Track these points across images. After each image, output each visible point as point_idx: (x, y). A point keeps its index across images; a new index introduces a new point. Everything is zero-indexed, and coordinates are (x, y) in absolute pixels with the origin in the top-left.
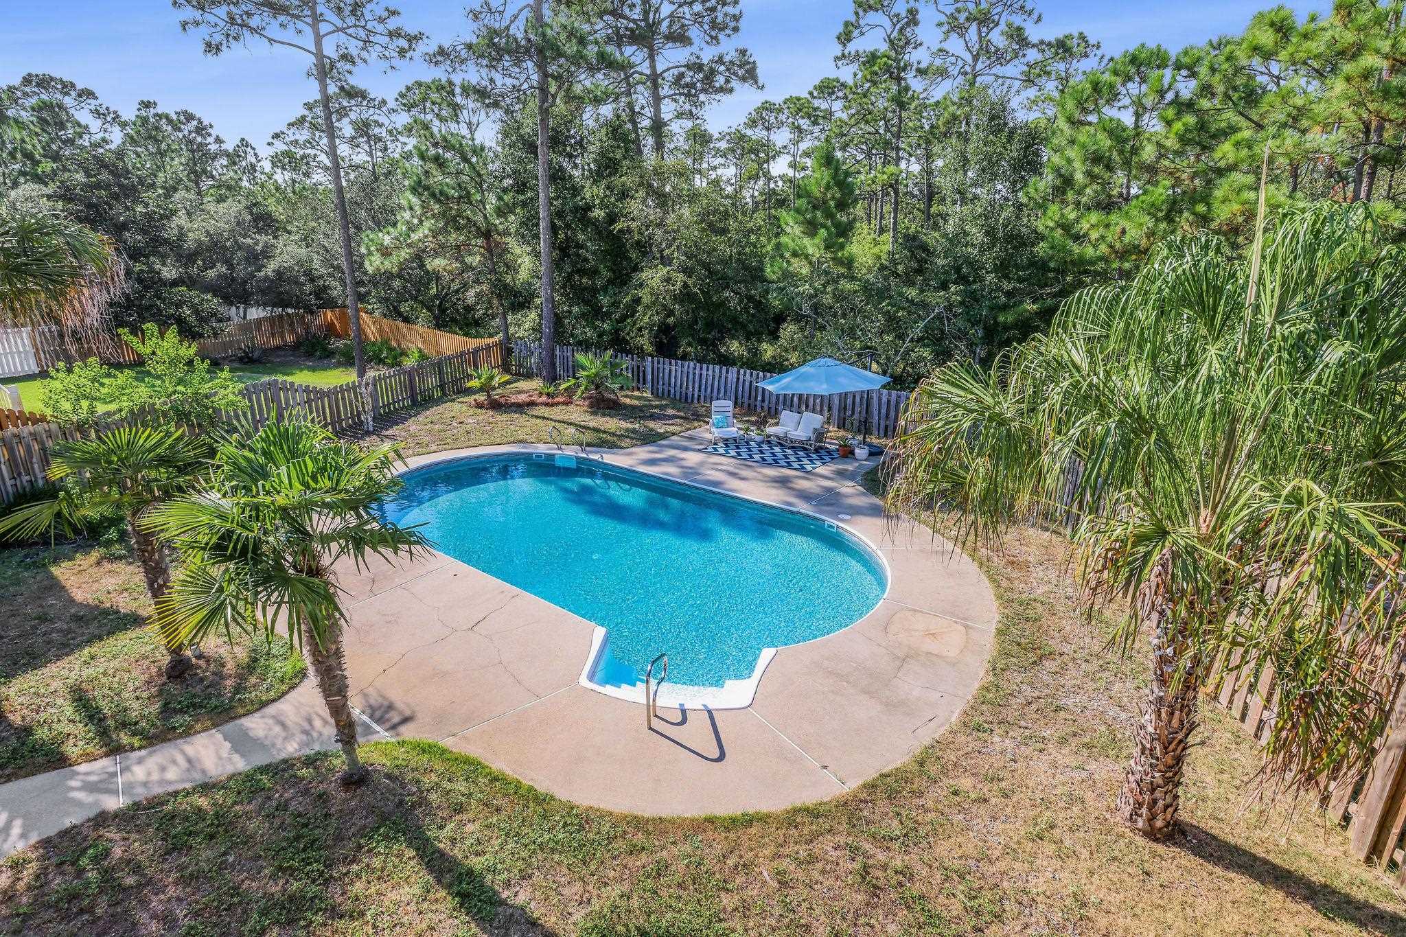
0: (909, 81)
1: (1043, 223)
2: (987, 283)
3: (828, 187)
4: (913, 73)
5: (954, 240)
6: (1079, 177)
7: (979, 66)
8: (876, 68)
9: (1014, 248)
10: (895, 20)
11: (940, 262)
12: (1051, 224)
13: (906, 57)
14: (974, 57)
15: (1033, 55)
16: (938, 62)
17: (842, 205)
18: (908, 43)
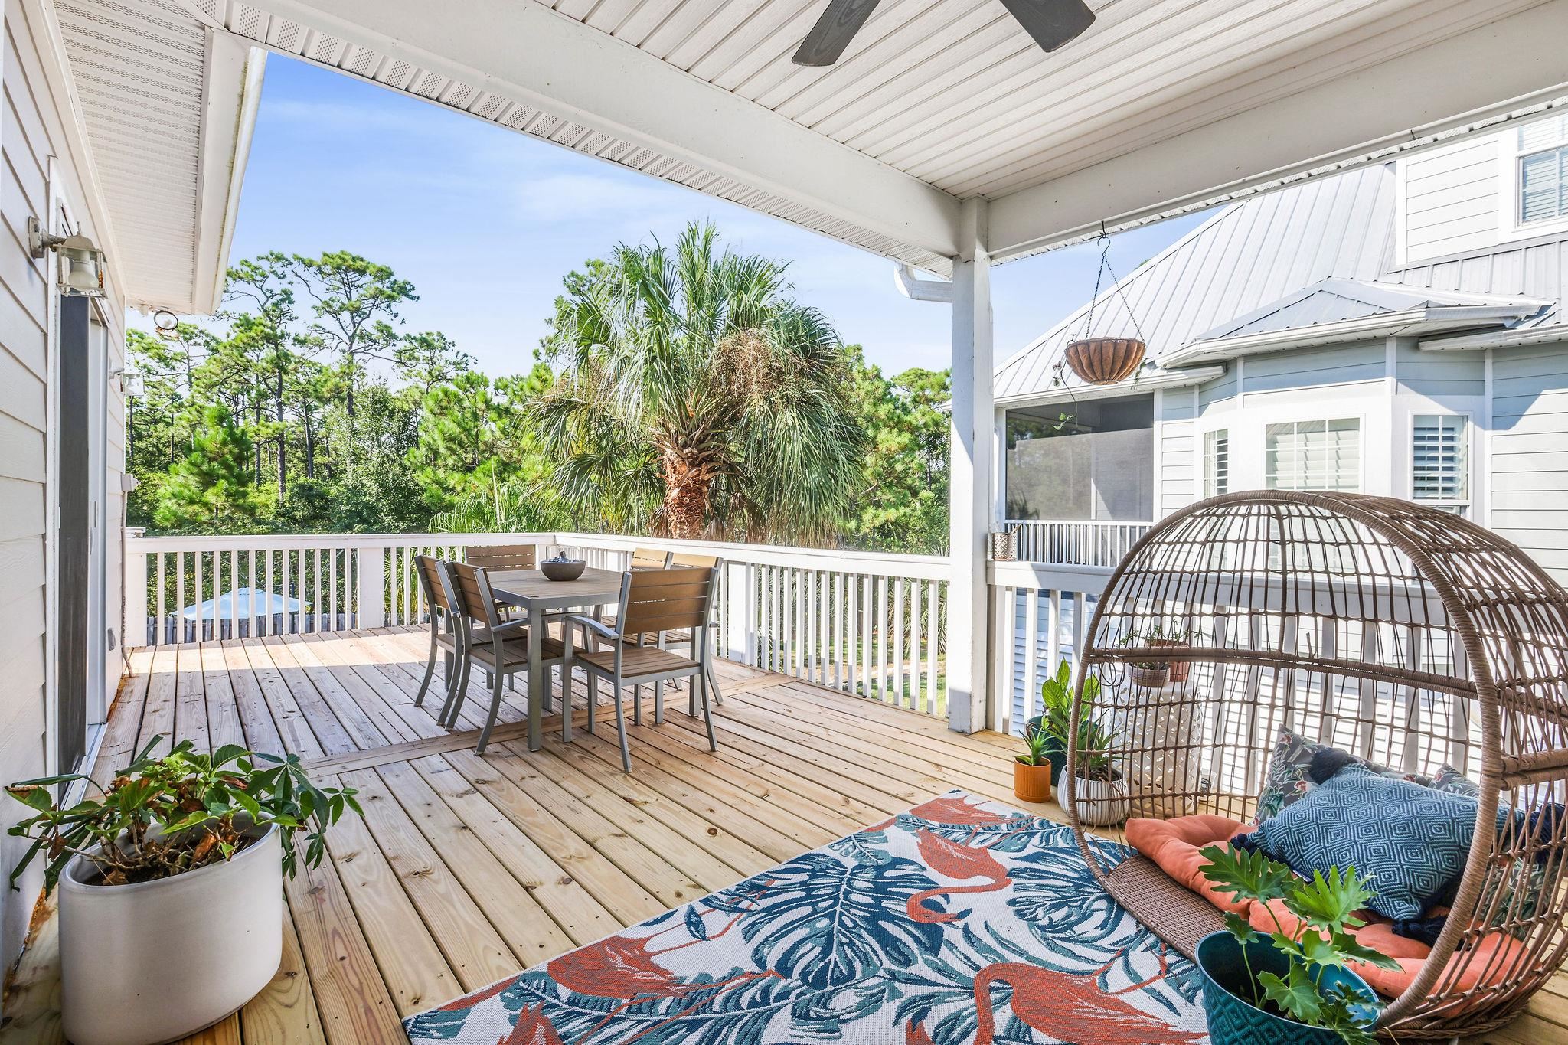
0: (287, 347)
1: (423, 478)
2: (386, 524)
3: (224, 443)
4: (291, 341)
5: (355, 491)
6: (442, 450)
7: (355, 346)
8: (253, 334)
9: (404, 496)
10: (269, 294)
11: (343, 508)
12: (429, 481)
13: (282, 326)
14: (350, 338)
15: (401, 345)
16: (315, 335)
17: (240, 459)
18: (283, 314)
